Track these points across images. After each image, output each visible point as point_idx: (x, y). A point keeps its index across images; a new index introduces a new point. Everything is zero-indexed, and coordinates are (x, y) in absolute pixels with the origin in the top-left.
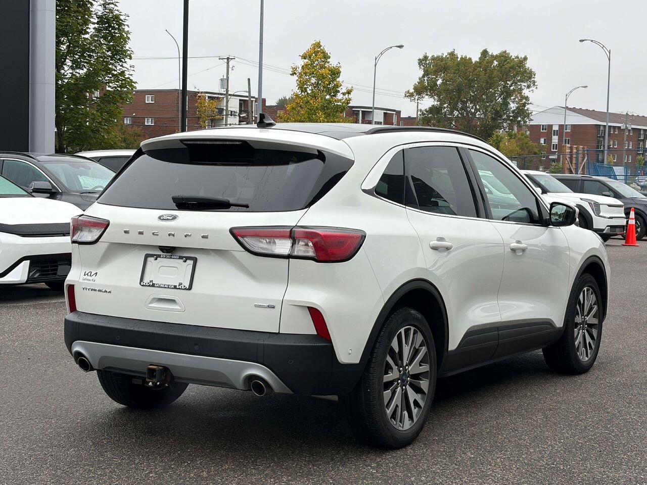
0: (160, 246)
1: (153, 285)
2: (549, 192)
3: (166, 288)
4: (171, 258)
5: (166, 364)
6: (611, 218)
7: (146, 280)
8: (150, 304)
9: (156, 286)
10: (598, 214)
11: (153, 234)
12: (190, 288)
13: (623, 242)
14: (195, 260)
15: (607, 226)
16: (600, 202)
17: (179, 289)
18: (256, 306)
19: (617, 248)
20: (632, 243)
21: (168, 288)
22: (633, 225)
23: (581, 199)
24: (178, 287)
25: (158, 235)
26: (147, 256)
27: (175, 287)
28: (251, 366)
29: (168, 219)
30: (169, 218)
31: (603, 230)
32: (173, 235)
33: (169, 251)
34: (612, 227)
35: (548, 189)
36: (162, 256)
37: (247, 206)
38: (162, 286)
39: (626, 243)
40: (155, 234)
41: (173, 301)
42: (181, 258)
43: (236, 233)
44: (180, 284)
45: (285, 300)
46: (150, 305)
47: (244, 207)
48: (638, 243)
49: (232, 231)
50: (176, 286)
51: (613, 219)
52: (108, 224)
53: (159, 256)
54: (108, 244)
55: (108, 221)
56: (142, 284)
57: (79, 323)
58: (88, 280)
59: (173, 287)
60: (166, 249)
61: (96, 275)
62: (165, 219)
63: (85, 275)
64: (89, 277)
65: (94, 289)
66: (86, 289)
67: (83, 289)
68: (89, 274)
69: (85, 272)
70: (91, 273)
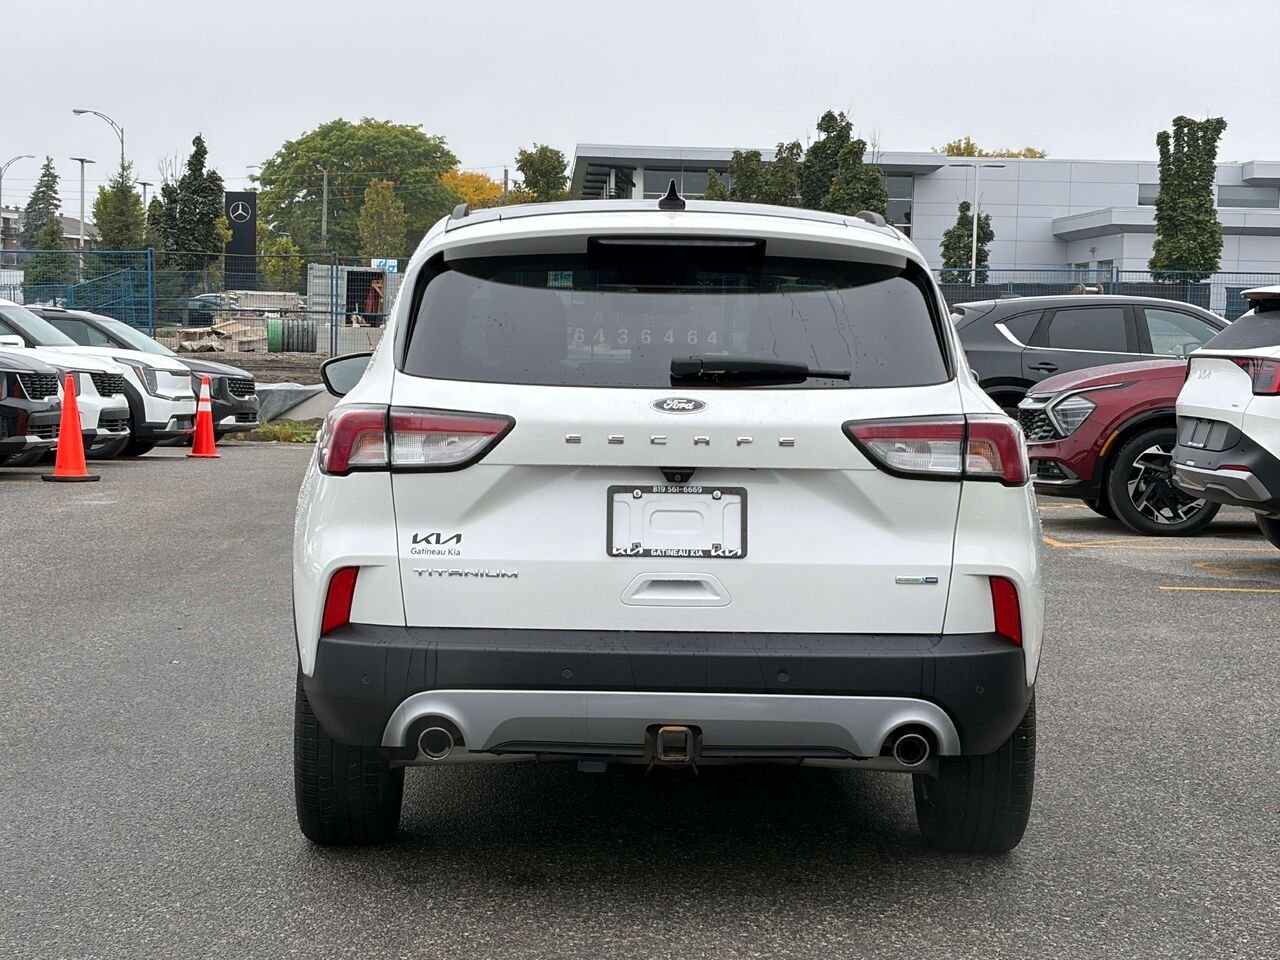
0: (662, 468)
1: (647, 553)
2: (40, 344)
3: (681, 556)
4: (682, 492)
5: (697, 721)
6: (178, 399)
7: (621, 542)
8: (633, 594)
9: (654, 553)
10: (152, 391)
11: (652, 442)
12: (744, 555)
13: (189, 451)
14: (742, 493)
15: (173, 417)
16: (155, 366)
17: (718, 556)
18: (899, 582)
19: (177, 463)
20: (207, 452)
21: (689, 556)
22: (207, 413)
23: (115, 359)
24: (713, 553)
25: (664, 444)
26: (613, 491)
27: (707, 554)
28: (907, 707)
29: (683, 409)
30: (685, 406)
31: (164, 425)
33: (678, 477)
34: (180, 418)
35: (37, 338)
36: (655, 490)
37: (846, 377)
38: (673, 553)
39: (194, 452)
40: (656, 441)
41: (696, 584)
42: (707, 491)
43: (855, 433)
44: (717, 547)
45: (958, 565)
46: (636, 597)
47: (840, 379)
48: (219, 452)
49: (847, 429)
50: (710, 551)
51: (181, 402)
52: (510, 424)
53: (647, 490)
54: (506, 469)
55: (507, 417)
56: (615, 552)
57: (436, 651)
58: (433, 552)
59: (701, 553)
60: (681, 474)
61: (458, 541)
62: (672, 409)
63: (415, 540)
64: (434, 546)
65: (461, 571)
66: (430, 574)
67: (420, 574)
68: (433, 539)
69: (415, 537)
70: (438, 536)
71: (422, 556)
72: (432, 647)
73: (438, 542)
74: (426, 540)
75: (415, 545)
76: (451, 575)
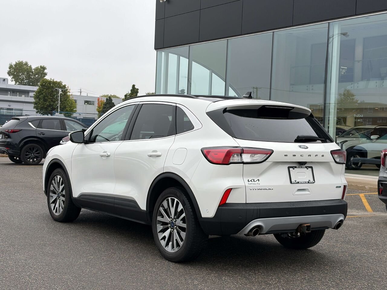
1: (298, 183)
4: (302, 168)
7: (293, 181)
8: (295, 192)
9: (299, 183)
12: (315, 182)
14: (311, 167)
17: (310, 183)
18: (336, 187)
21: (306, 183)
26: (289, 168)
32: (310, 156)
33: (301, 164)
38: (303, 182)
40: (302, 155)
42: (306, 167)
44: (310, 181)
49: (331, 152)
52: (272, 152)
53: (296, 167)
54: (271, 163)
55: (272, 150)
56: (292, 183)
57: (260, 209)
58: (253, 184)
59: (307, 182)
60: (304, 163)
61: (259, 181)
62: (303, 148)
63: (248, 181)
64: (253, 183)
65: (261, 189)
66: (253, 189)
67: (251, 190)
68: (253, 181)
69: (248, 180)
70: (254, 180)
71: (251, 185)
72: (258, 208)
73: (254, 181)
74: (251, 181)
75: (249, 182)
76: (258, 189)
